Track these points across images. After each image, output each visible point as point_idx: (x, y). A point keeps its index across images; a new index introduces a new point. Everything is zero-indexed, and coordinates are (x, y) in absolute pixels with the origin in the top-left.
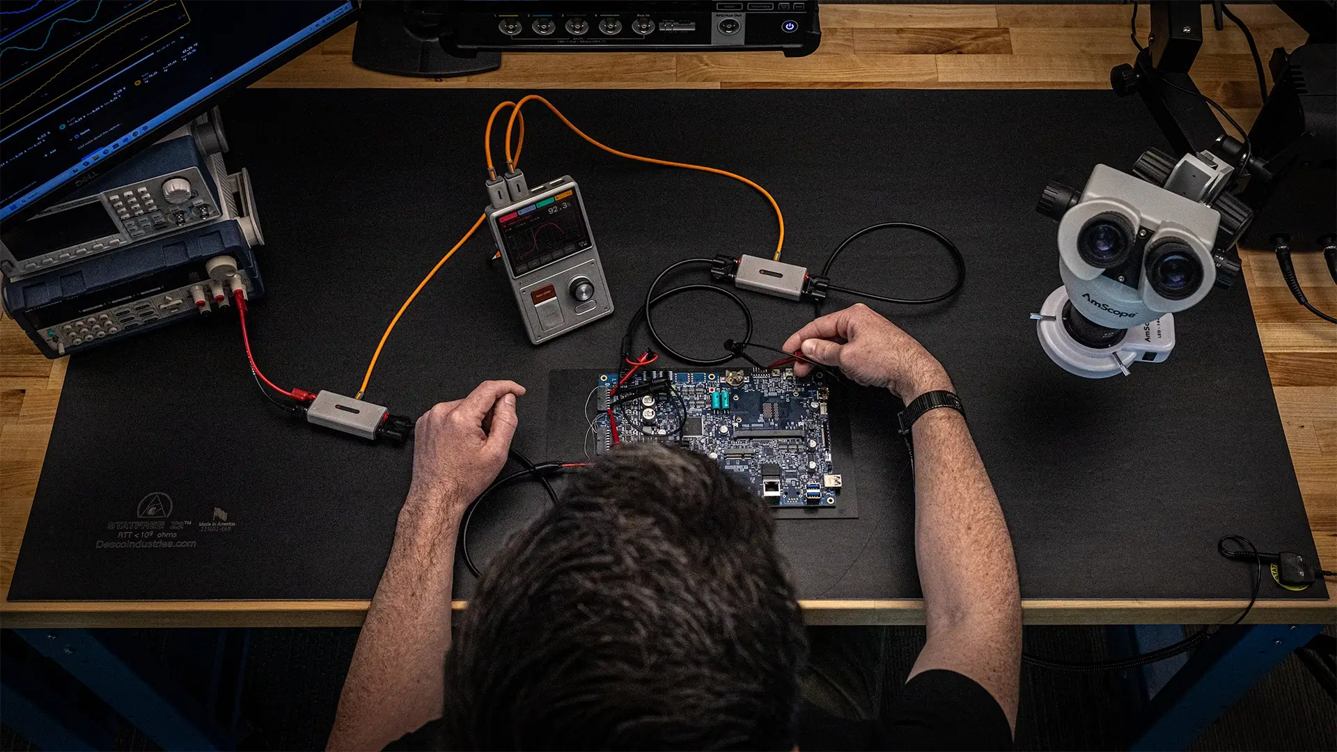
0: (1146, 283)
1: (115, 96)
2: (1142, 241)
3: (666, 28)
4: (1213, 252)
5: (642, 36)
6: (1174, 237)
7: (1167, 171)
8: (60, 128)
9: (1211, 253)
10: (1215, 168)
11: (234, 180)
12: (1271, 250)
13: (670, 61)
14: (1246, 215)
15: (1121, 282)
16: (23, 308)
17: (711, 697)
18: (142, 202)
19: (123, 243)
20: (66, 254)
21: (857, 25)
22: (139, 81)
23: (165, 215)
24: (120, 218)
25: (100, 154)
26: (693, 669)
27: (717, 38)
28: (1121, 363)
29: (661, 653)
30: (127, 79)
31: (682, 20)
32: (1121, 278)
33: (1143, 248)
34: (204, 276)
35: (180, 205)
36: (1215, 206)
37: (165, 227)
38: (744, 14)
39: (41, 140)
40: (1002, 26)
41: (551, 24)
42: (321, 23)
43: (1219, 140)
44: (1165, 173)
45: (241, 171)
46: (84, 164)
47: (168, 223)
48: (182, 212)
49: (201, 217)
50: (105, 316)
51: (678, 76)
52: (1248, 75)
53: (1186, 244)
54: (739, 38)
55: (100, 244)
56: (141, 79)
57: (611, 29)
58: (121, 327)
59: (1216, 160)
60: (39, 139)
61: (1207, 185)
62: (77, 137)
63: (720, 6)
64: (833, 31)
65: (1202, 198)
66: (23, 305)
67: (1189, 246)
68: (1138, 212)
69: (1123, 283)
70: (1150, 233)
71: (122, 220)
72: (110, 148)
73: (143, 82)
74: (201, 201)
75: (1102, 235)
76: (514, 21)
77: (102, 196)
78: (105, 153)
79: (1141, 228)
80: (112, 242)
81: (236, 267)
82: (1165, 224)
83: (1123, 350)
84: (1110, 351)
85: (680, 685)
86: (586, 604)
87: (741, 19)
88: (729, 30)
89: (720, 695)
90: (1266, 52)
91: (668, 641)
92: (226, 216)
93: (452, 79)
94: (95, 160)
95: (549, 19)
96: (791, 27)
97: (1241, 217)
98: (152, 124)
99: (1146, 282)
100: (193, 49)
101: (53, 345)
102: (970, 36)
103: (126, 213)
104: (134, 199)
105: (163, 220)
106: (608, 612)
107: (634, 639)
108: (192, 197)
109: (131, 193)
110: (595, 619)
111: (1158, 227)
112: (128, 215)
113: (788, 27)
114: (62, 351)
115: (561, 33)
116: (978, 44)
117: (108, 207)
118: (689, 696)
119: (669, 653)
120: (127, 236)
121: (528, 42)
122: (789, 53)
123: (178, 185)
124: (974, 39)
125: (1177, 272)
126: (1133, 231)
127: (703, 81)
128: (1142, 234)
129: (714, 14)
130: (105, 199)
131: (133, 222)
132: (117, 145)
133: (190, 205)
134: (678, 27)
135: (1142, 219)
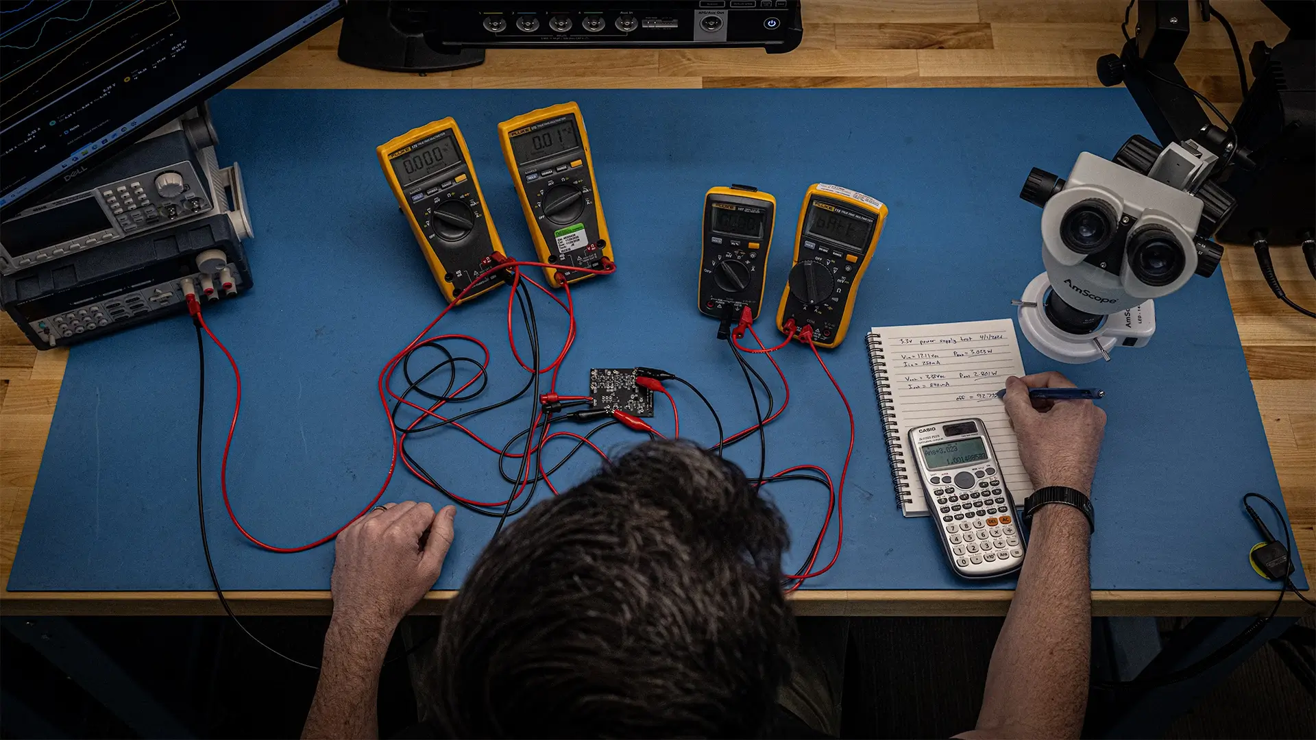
0: (1127, 269)
1: (104, 93)
2: (1125, 228)
3: (649, 25)
4: (1196, 240)
5: (625, 33)
6: (1157, 225)
7: (1152, 159)
8: (50, 124)
9: (1193, 240)
10: (1199, 157)
11: (225, 174)
12: (1248, 243)
13: (652, 56)
14: (1229, 204)
15: (1102, 268)
16: (15, 301)
17: (677, 692)
18: (134, 196)
19: (117, 237)
20: (59, 250)
21: (839, 20)
22: (129, 78)
23: (157, 209)
24: (113, 213)
25: (89, 149)
26: (669, 662)
27: (700, 35)
28: (1101, 348)
29: (639, 638)
30: (117, 76)
31: (665, 18)
32: (1103, 265)
33: (1126, 235)
34: (193, 269)
35: (172, 199)
36: (1198, 195)
37: (158, 221)
38: (726, 11)
39: (31, 136)
40: (983, 21)
41: (535, 22)
42: (308, 19)
43: (1204, 129)
44: (1150, 162)
45: (232, 165)
46: (73, 160)
47: (159, 216)
48: (174, 206)
49: (193, 210)
50: (96, 308)
51: (660, 71)
52: (1228, 69)
53: (1168, 231)
54: (721, 34)
55: (93, 239)
56: (131, 76)
57: (595, 27)
58: (111, 319)
59: (1201, 149)
60: (29, 135)
61: (1191, 173)
62: (66, 132)
63: (703, 4)
64: (815, 26)
65: (1186, 187)
66: (15, 298)
67: (1171, 233)
68: (1121, 200)
69: (1105, 269)
70: (1133, 221)
71: (115, 215)
72: (99, 144)
73: (132, 79)
74: (193, 194)
75: (1085, 221)
76: (498, 18)
77: (95, 191)
78: (93, 148)
79: (1124, 215)
80: (104, 237)
81: (225, 260)
82: (1147, 212)
83: (1103, 335)
84: (1091, 336)
85: (653, 673)
86: (581, 577)
87: (723, 16)
88: (711, 27)
89: (688, 692)
90: (1247, 46)
91: (650, 629)
92: (217, 211)
93: (437, 73)
94: (84, 155)
95: (533, 17)
96: (773, 23)
97: (1224, 206)
98: (140, 120)
99: (1128, 267)
100: (182, 46)
101: (44, 337)
102: (952, 31)
103: (119, 208)
104: (127, 194)
105: (156, 214)
106: (600, 589)
107: (619, 620)
108: (185, 191)
109: (124, 188)
110: (586, 592)
111: (1141, 214)
112: (121, 210)
113: (770, 24)
114: (53, 343)
115: (544, 30)
116: (959, 40)
117: (101, 202)
118: (657, 686)
119: (649, 641)
120: (120, 230)
121: (512, 39)
122: (771, 50)
123: (171, 179)
124: (955, 34)
125: (1159, 258)
126: (1116, 218)
127: (685, 76)
128: (1125, 221)
129: (696, 11)
130: (98, 193)
131: (125, 217)
132: (106, 140)
133: (182, 199)
134: (660, 23)
135: (1125, 206)
